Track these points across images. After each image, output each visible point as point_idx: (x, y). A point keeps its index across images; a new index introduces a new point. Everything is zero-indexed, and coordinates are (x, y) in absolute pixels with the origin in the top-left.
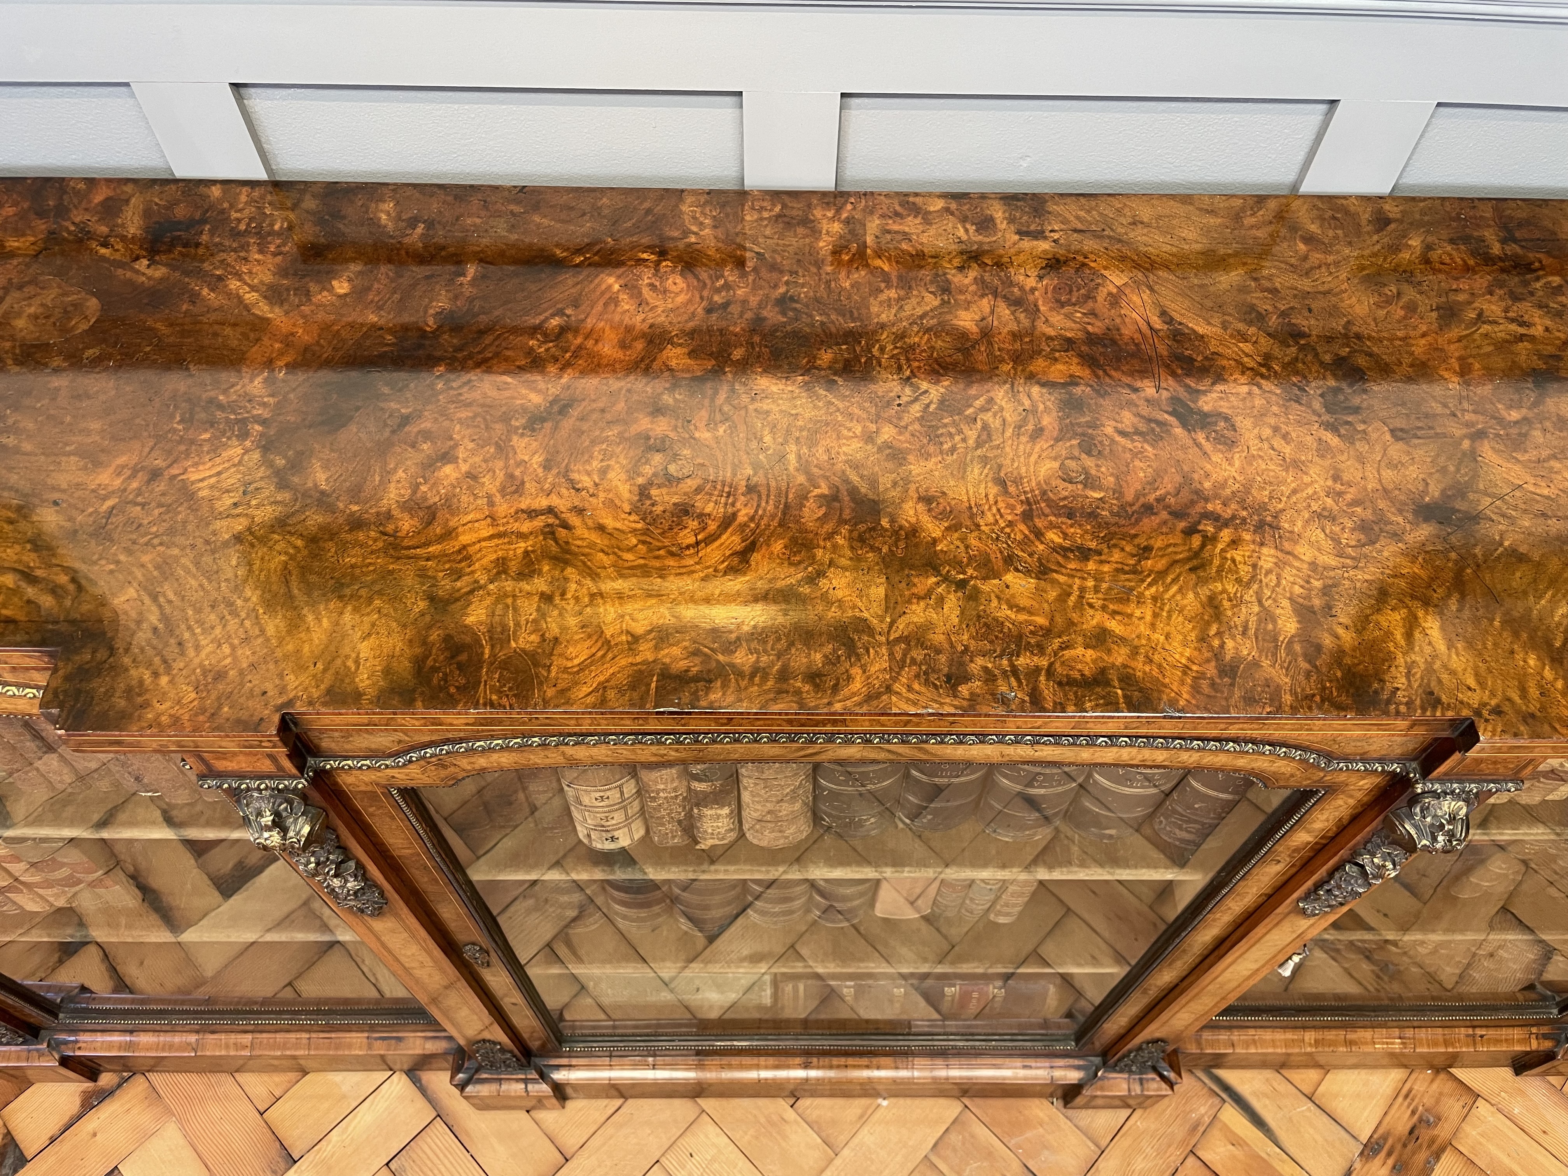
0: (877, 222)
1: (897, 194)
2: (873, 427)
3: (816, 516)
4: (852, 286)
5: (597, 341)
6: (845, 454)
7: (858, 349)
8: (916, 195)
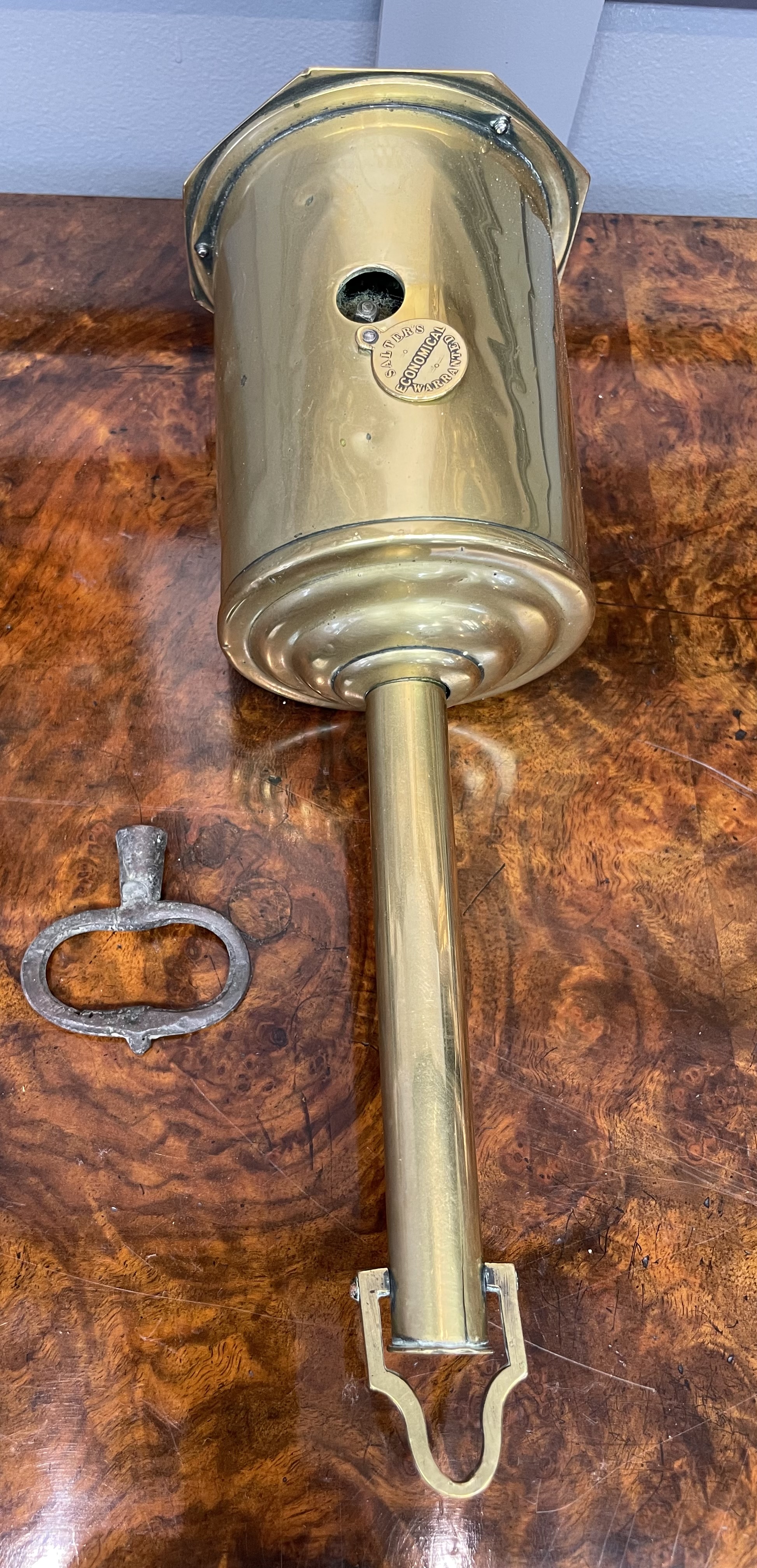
0: (646, 284)
1: (682, 222)
2: (688, 795)
3: (583, 1045)
4: (609, 436)
5: (62, 570)
6: (634, 867)
7: (635, 590)
8: (719, 223)
